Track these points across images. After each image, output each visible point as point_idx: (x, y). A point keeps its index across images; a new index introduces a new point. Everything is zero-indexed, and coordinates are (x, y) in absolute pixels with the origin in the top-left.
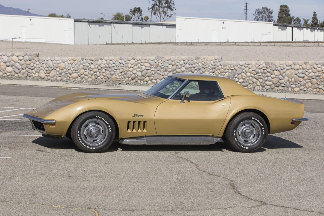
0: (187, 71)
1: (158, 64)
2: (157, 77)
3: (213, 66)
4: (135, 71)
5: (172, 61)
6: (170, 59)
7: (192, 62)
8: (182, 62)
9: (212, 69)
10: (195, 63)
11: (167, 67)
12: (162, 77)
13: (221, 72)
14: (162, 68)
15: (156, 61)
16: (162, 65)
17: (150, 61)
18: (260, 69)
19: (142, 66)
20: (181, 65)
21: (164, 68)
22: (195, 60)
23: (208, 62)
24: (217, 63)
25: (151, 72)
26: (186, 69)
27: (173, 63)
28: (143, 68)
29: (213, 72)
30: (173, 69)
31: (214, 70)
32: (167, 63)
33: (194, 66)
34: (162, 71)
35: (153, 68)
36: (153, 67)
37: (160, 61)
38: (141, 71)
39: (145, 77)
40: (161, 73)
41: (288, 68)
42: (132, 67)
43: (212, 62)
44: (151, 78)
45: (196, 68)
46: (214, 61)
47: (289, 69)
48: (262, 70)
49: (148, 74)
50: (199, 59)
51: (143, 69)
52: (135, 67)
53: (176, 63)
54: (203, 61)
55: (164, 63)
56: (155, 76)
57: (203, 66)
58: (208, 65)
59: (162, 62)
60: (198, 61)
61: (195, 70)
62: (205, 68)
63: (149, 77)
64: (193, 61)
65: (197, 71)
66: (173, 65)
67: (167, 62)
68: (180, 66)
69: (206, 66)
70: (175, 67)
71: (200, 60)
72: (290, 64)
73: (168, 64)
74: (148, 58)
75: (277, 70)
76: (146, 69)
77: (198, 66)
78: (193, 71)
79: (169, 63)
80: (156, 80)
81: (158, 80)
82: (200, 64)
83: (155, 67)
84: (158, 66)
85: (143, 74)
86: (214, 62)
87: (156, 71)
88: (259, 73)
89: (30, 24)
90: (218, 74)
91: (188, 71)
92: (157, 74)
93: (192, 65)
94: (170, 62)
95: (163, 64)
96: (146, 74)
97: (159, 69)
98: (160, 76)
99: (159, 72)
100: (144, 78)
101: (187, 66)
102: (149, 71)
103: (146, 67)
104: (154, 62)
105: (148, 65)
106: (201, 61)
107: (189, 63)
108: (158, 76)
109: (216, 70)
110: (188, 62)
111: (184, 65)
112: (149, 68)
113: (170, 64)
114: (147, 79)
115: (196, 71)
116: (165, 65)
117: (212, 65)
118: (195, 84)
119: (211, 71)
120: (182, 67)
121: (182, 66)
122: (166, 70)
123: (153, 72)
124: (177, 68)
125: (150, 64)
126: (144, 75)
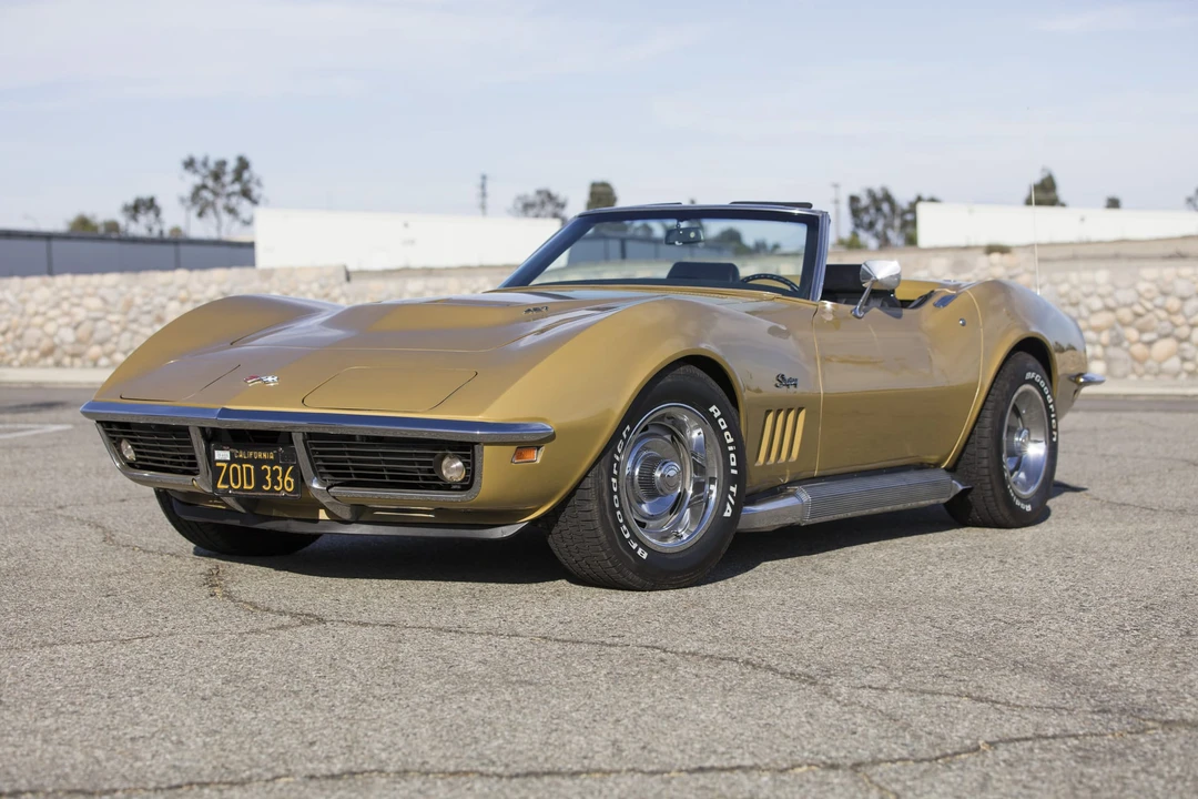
1: (133, 301)
4: (51, 328)
5: (179, 288)
6: (170, 281)
8: (212, 290)
11: (163, 307)
14: (143, 313)
15: (122, 288)
16: (146, 304)
17: (102, 291)
19: (75, 310)
21: (153, 314)
22: (257, 283)
23: (303, 288)
25: (106, 329)
27: (183, 294)
28: (80, 314)
32: (163, 295)
34: (144, 323)
35: (114, 314)
36: (114, 310)
37: (136, 290)
38: (74, 324)
39: (89, 343)
40: (142, 330)
42: (44, 314)
43: (315, 286)
44: (109, 347)
46: (323, 281)
49: (97, 336)
50: (271, 277)
51: (79, 318)
52: (52, 313)
53: (192, 292)
54: (284, 283)
55: (151, 294)
56: (121, 341)
59: (145, 292)
60: (266, 286)
63: (101, 343)
64: (250, 284)
66: (182, 302)
67: (160, 290)
71: (274, 279)
73: (164, 300)
74: (96, 280)
76: (91, 319)
79: (167, 295)
83: (119, 309)
84: (130, 307)
85: (78, 335)
86: (320, 285)
87: (126, 324)
92: (127, 335)
94: (171, 291)
95: (147, 300)
96: (92, 333)
97: (136, 316)
99: (134, 326)
100: (84, 347)
102: (101, 324)
103: (89, 310)
104: (117, 293)
105: (94, 303)
106: (277, 285)
108: (132, 340)
112: (98, 315)
113: (171, 299)
114: (95, 350)
116: (155, 301)
122: (159, 319)
123: (116, 328)
125: (104, 300)
126: (85, 340)
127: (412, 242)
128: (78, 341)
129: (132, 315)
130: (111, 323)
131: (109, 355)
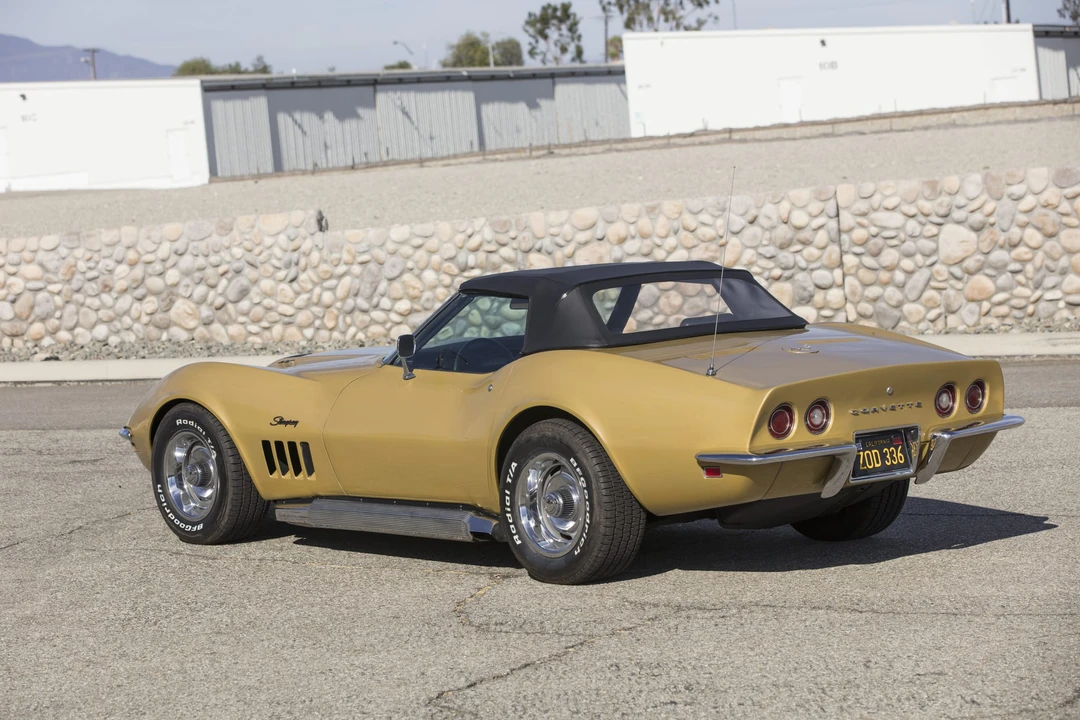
0: (188, 286)
1: (75, 266)
2: (75, 318)
3: (286, 257)
5: (129, 248)
6: (116, 239)
7: (204, 243)
8: (164, 250)
9: (288, 265)
10: (216, 249)
11: (111, 272)
12: (93, 317)
13: (322, 275)
14: (90, 280)
15: (63, 251)
16: (90, 269)
17: (40, 256)
18: (476, 250)
19: (12, 280)
20: (164, 261)
21: (99, 281)
22: (215, 238)
23: (268, 241)
24: (305, 238)
25: (48, 301)
26: (187, 273)
27: (131, 255)
28: (18, 284)
29: (289, 279)
30: (135, 281)
31: (292, 272)
32: (110, 257)
33: (214, 259)
34: (91, 292)
35: (55, 283)
36: (55, 279)
37: (79, 253)
38: (11, 297)
39: (30, 320)
40: (89, 301)
41: (582, 237)
43: (282, 238)
44: (53, 323)
45: (221, 269)
46: (291, 232)
47: (586, 243)
48: (482, 255)
49: (37, 311)
50: (232, 230)
51: (16, 290)
53: (142, 252)
54: (247, 237)
55: (96, 257)
56: (65, 315)
57: (250, 257)
58: (268, 252)
59: (89, 255)
60: (226, 241)
61: (223, 274)
62: (258, 264)
63: (43, 320)
64: (208, 240)
65: (230, 281)
66: (132, 265)
67: (106, 252)
68: (158, 267)
69: (261, 258)
70: (138, 271)
71: (235, 232)
72: (589, 222)
73: (111, 263)
74: (32, 243)
75: (539, 251)
76: (30, 290)
77: (228, 258)
78: (212, 281)
79: (114, 256)
80: (71, 330)
81: (78, 330)
82: (238, 252)
83: (61, 277)
84: (73, 274)
85: (17, 310)
86: (289, 237)
87: (69, 294)
88: (472, 268)
89: (24, 118)
90: (310, 286)
91: (191, 283)
92: (71, 308)
93: (207, 256)
94: (119, 252)
95: (91, 264)
96: (32, 308)
97: (80, 284)
98: (85, 314)
99: (79, 297)
100: (25, 326)
101: (187, 262)
102: (41, 296)
103: (27, 280)
104: (57, 257)
105: (32, 270)
106: (239, 240)
107: (195, 247)
108: (77, 313)
109: (304, 270)
110: (190, 248)
111: (174, 258)
112: (40, 285)
113: (119, 262)
114: (38, 328)
115: (224, 282)
116: (100, 265)
117: (285, 251)
118: (226, 331)
119: (281, 274)
120: (167, 269)
121: (169, 263)
122: (106, 286)
123: (58, 300)
124: (150, 275)
125: (42, 265)
126: (24, 316)
127: (833, 65)
128: (17, 317)
129: (75, 285)
130: (52, 293)
131: (53, 333)
